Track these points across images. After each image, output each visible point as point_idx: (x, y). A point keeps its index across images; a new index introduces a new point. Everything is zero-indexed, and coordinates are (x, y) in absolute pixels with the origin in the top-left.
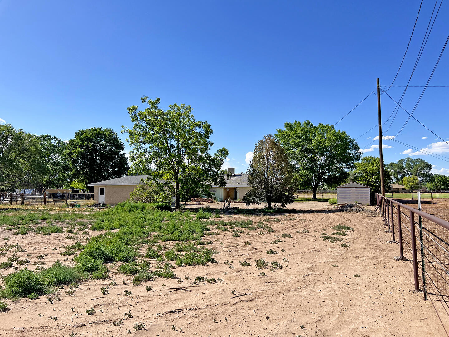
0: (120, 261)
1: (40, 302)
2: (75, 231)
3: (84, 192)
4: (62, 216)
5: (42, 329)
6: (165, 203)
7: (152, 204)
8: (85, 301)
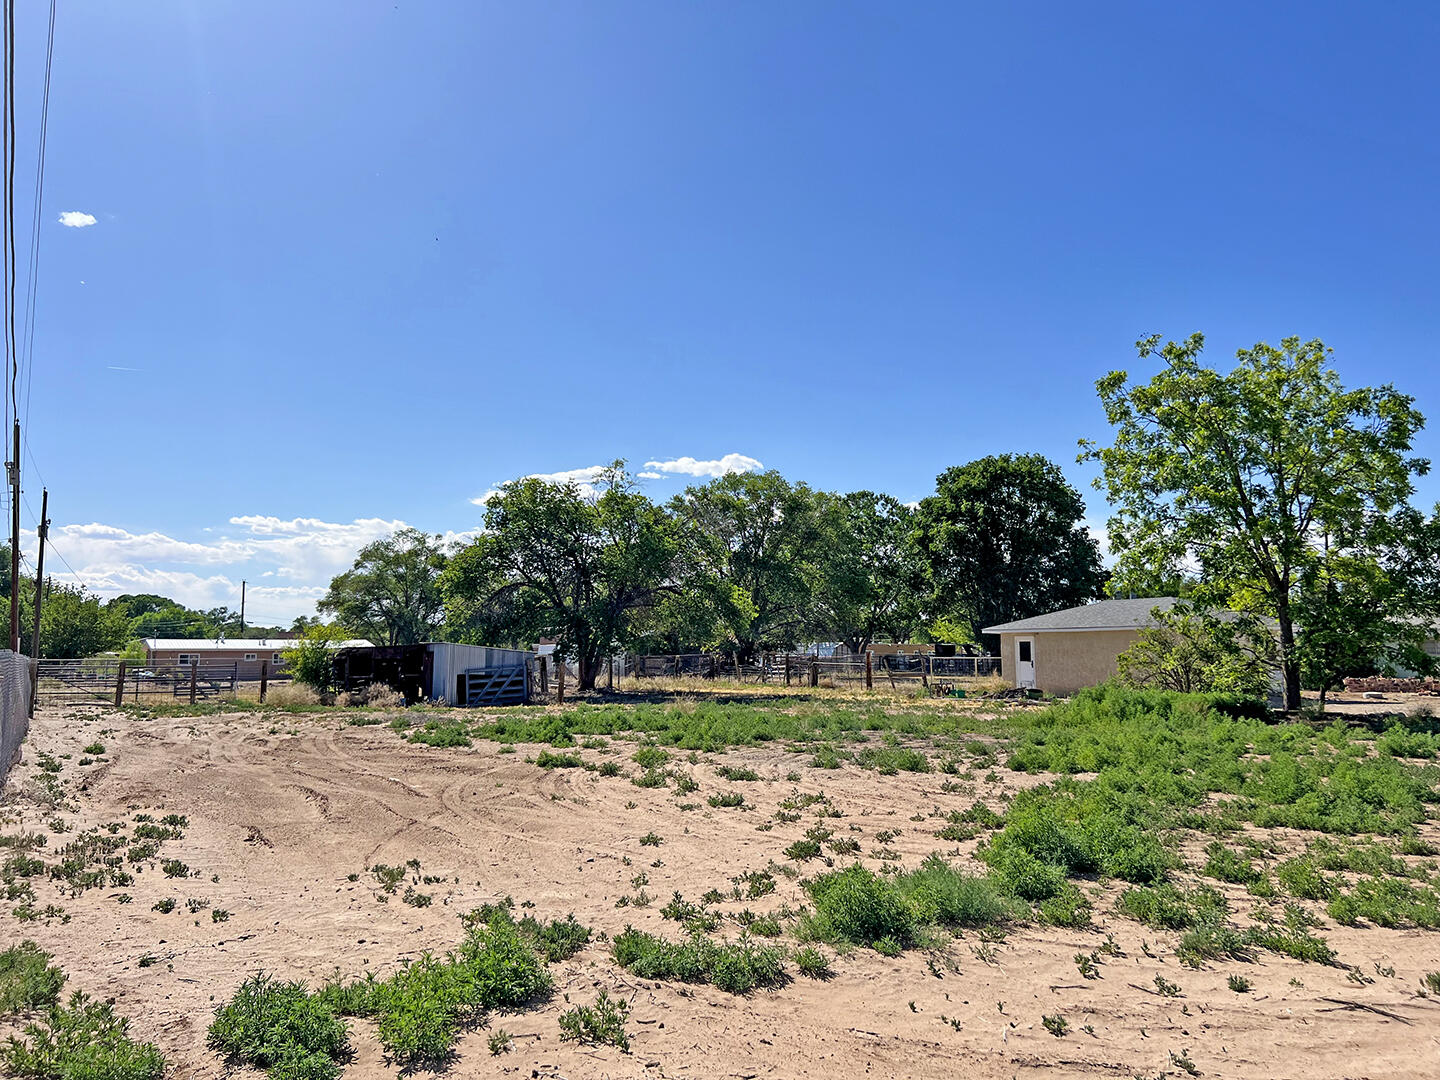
0: (1120, 876)
1: (908, 966)
2: (962, 770)
3: (970, 654)
4: (918, 723)
5: (924, 1048)
6: (1245, 691)
7: (1194, 696)
8: (1031, 988)
